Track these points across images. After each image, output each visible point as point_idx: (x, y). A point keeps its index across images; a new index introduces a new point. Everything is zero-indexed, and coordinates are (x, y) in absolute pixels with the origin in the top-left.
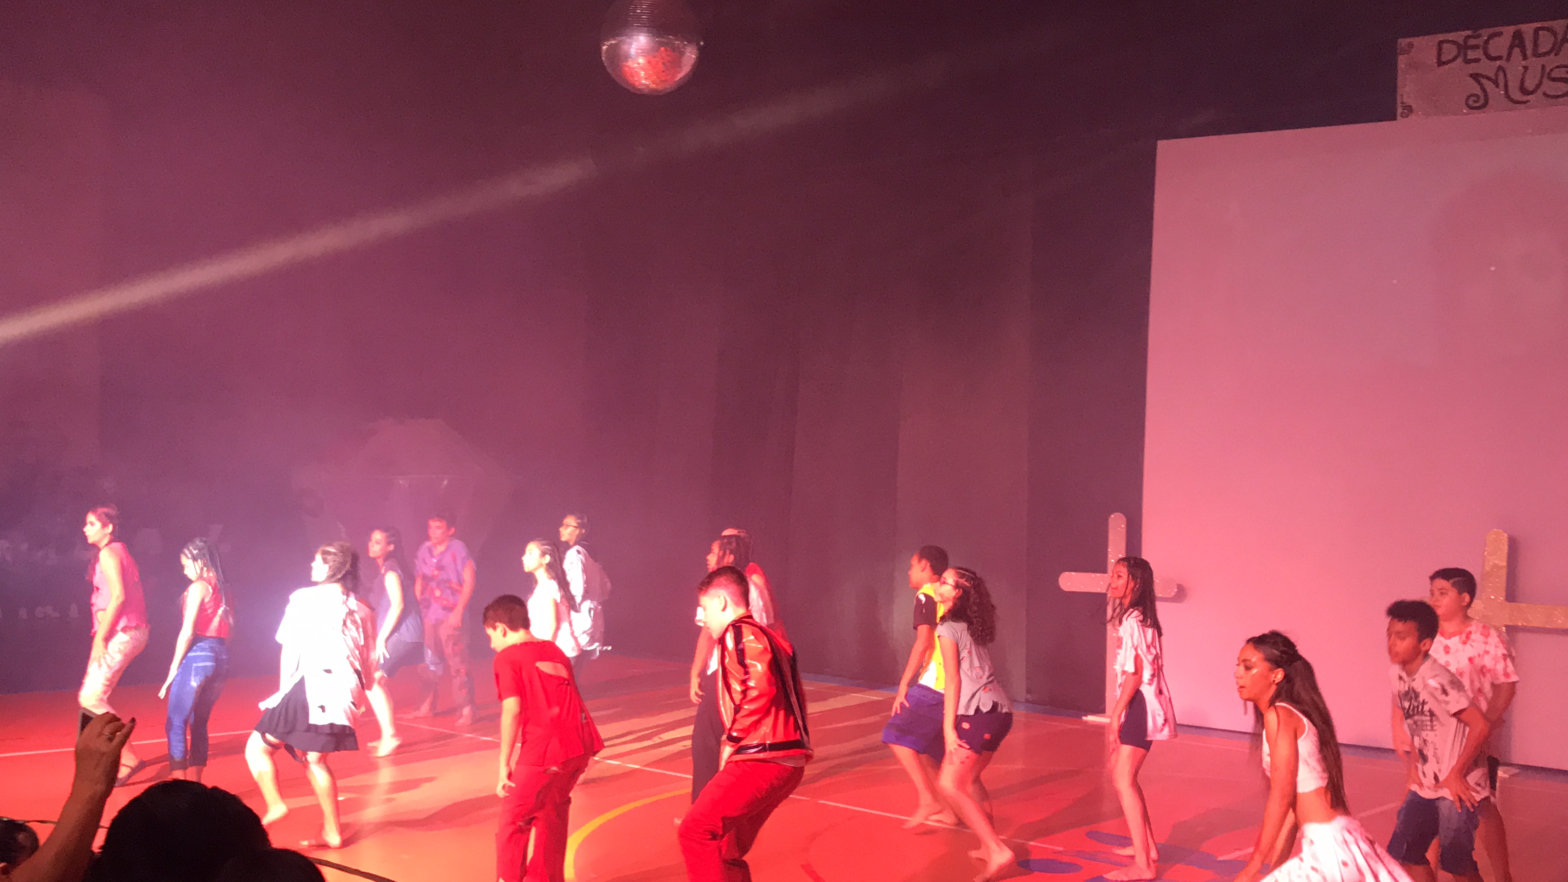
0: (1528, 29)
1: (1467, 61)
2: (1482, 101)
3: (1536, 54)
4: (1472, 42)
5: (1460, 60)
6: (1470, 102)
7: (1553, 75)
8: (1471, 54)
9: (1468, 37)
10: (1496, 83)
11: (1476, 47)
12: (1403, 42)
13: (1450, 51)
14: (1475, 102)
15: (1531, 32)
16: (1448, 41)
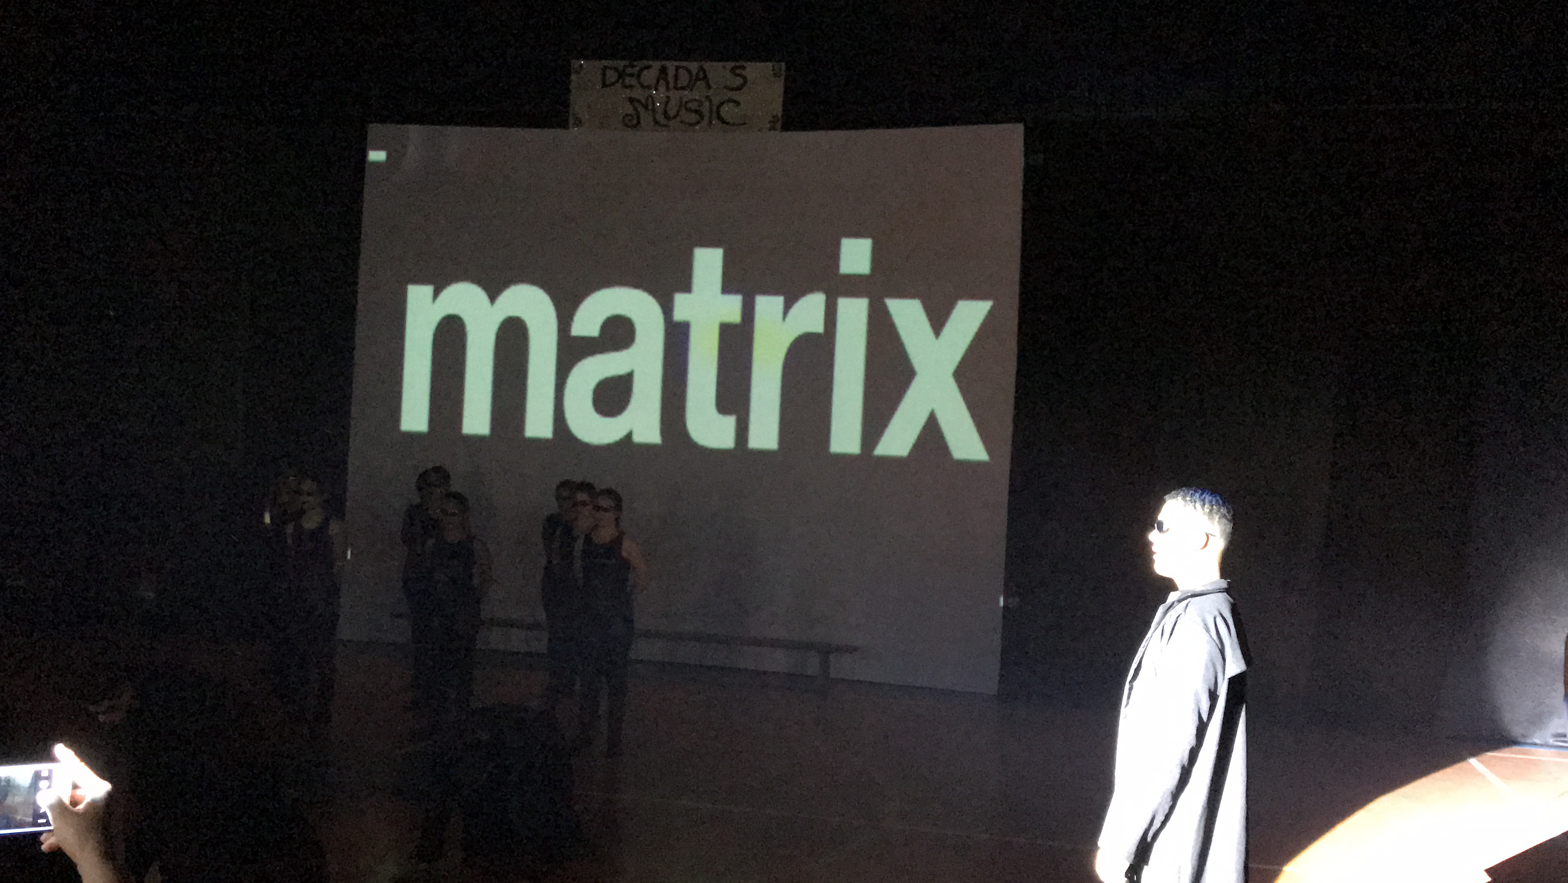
0: (671, 65)
1: (626, 87)
2: (635, 122)
3: (676, 88)
4: (629, 70)
5: (619, 85)
6: (626, 121)
7: (690, 105)
8: (628, 81)
9: (625, 66)
10: (646, 107)
11: (632, 75)
12: (575, 63)
13: (611, 76)
14: (630, 120)
15: (674, 68)
16: (611, 68)
